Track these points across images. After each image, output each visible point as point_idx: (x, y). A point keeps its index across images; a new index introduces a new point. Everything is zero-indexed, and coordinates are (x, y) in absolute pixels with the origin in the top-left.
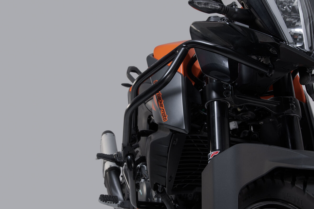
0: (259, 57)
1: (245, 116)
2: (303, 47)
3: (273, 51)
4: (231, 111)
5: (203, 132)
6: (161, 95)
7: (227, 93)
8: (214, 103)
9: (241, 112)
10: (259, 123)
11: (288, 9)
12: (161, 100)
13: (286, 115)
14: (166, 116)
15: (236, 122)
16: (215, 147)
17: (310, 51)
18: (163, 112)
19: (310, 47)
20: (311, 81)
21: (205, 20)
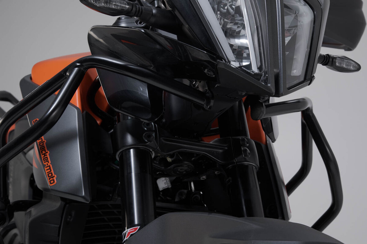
0: (192, 81)
1: (179, 169)
2: (249, 67)
3: (209, 73)
4: (157, 162)
5: (116, 197)
6: (45, 143)
7: (149, 136)
8: (130, 152)
9: (173, 162)
10: (200, 178)
11: (231, 11)
12: (45, 151)
13: (237, 164)
14: (54, 176)
15: (167, 178)
16: (133, 220)
17: (259, 72)
18: (49, 170)
19: (259, 66)
20: (265, 114)
21: (111, 24)
